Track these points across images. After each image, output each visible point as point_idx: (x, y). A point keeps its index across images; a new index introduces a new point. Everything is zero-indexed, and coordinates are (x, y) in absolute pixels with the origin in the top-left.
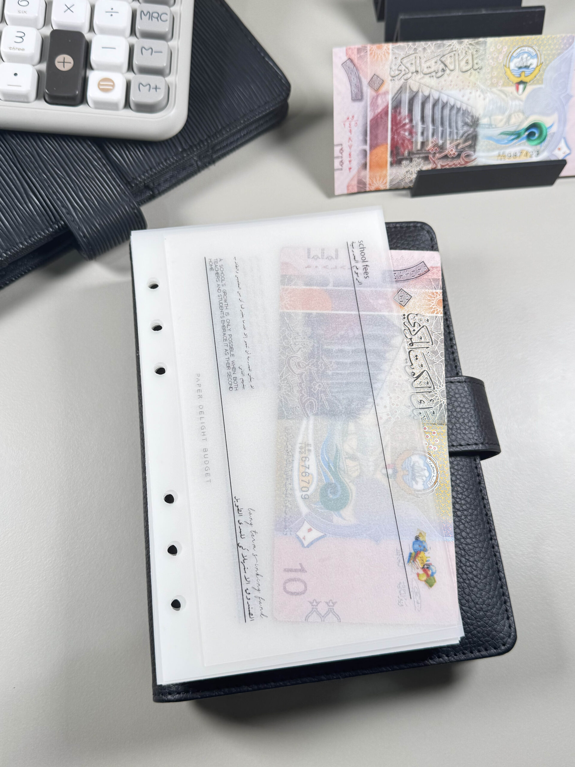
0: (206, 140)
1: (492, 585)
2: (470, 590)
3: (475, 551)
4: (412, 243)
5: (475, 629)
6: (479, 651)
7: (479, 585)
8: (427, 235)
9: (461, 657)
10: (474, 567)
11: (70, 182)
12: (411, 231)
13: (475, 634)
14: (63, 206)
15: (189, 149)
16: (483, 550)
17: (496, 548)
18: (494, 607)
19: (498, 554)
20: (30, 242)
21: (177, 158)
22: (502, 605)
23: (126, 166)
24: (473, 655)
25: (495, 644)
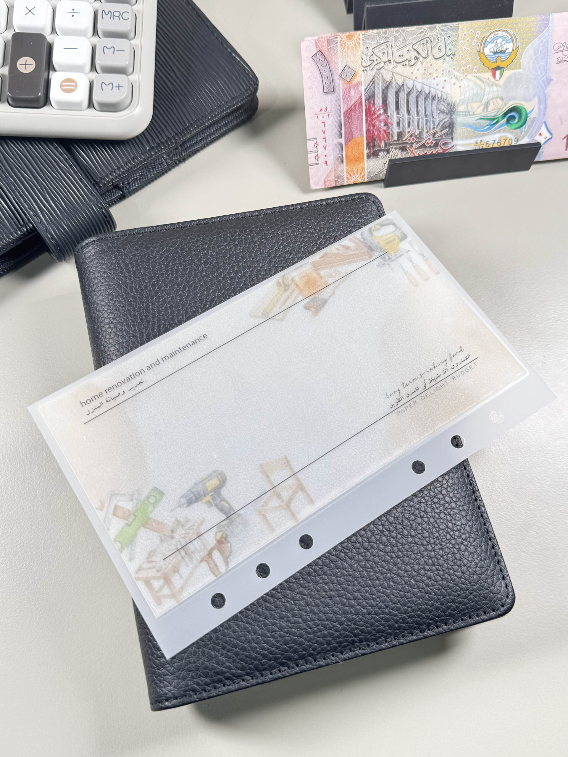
1: (483, 547)
2: (461, 555)
3: (461, 515)
4: (359, 215)
5: (471, 593)
6: (478, 616)
7: (469, 549)
8: (373, 205)
10: (462, 531)
12: (356, 203)
13: (472, 599)
16: (469, 513)
17: (483, 508)
18: (488, 569)
19: (485, 514)
22: (495, 566)
24: (472, 621)
25: (493, 606)
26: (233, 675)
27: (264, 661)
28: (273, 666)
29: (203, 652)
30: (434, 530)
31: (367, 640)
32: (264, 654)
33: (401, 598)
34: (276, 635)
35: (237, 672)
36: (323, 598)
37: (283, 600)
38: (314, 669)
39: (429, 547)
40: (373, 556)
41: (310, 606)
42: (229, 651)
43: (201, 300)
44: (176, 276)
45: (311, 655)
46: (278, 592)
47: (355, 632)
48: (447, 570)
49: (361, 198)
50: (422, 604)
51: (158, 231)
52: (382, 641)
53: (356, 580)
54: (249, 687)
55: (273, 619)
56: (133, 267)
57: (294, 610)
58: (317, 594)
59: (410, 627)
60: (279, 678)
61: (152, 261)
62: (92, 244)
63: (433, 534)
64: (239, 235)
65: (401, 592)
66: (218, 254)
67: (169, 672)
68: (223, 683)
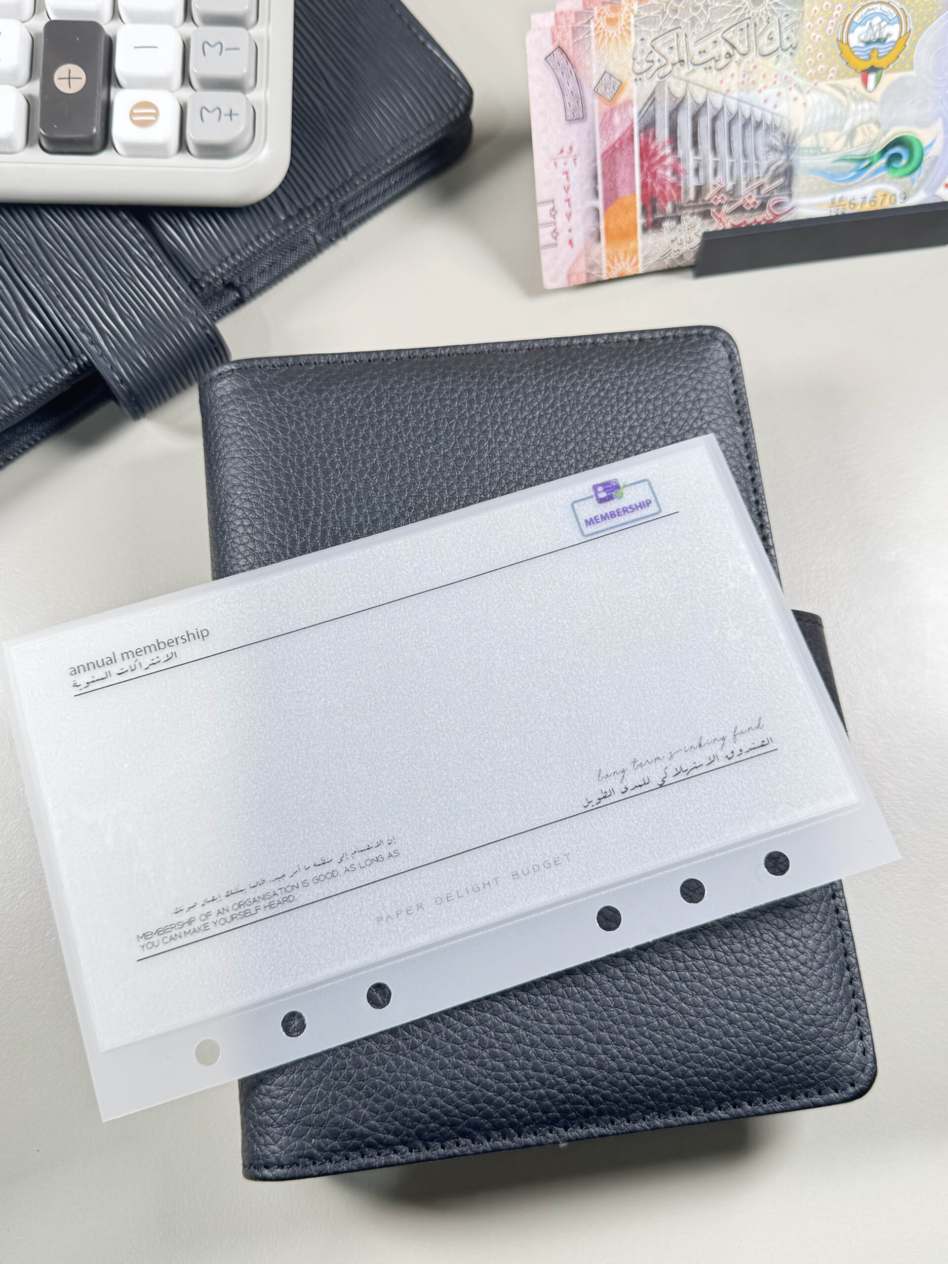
0: (327, 197)
1: (834, 979)
2: (792, 989)
3: (803, 920)
4: (694, 366)
5: (801, 1057)
6: (807, 1096)
7: (808, 980)
8: (722, 349)
9: (775, 1106)
10: (801, 948)
11: (94, 287)
12: (693, 343)
13: (801, 1067)
14: (83, 330)
15: (297, 215)
16: (818, 917)
17: (843, 911)
18: (836, 1019)
19: (845, 923)
20: (31, 394)
21: (276, 233)
22: (851, 1014)
23: (189, 253)
24: (796, 1103)
25: (836, 1083)
26: (380, 1141)
27: (433, 1125)
28: (448, 1135)
29: (335, 1099)
30: (753, 940)
31: (611, 1112)
32: (434, 1113)
33: (679, 1050)
34: (458, 1085)
35: (385, 1138)
36: (545, 1033)
37: (477, 1027)
38: (515, 1148)
39: (740, 968)
40: (641, 973)
41: (521, 1045)
42: (377, 1101)
43: (401, 492)
44: (362, 446)
45: (512, 1125)
46: (471, 1014)
47: (593, 1097)
48: (765, 1013)
49: (703, 335)
50: (714, 1065)
51: (342, 362)
52: (637, 1117)
53: (605, 1010)
54: (403, 1164)
55: (456, 1058)
56: (291, 423)
57: (492, 1046)
58: (535, 1025)
59: (688, 1101)
60: (455, 1156)
61: (325, 415)
62: (228, 376)
63: (748, 946)
64: (479, 383)
65: (680, 1041)
66: (438, 413)
67: (275, 1121)
68: (361, 1152)
